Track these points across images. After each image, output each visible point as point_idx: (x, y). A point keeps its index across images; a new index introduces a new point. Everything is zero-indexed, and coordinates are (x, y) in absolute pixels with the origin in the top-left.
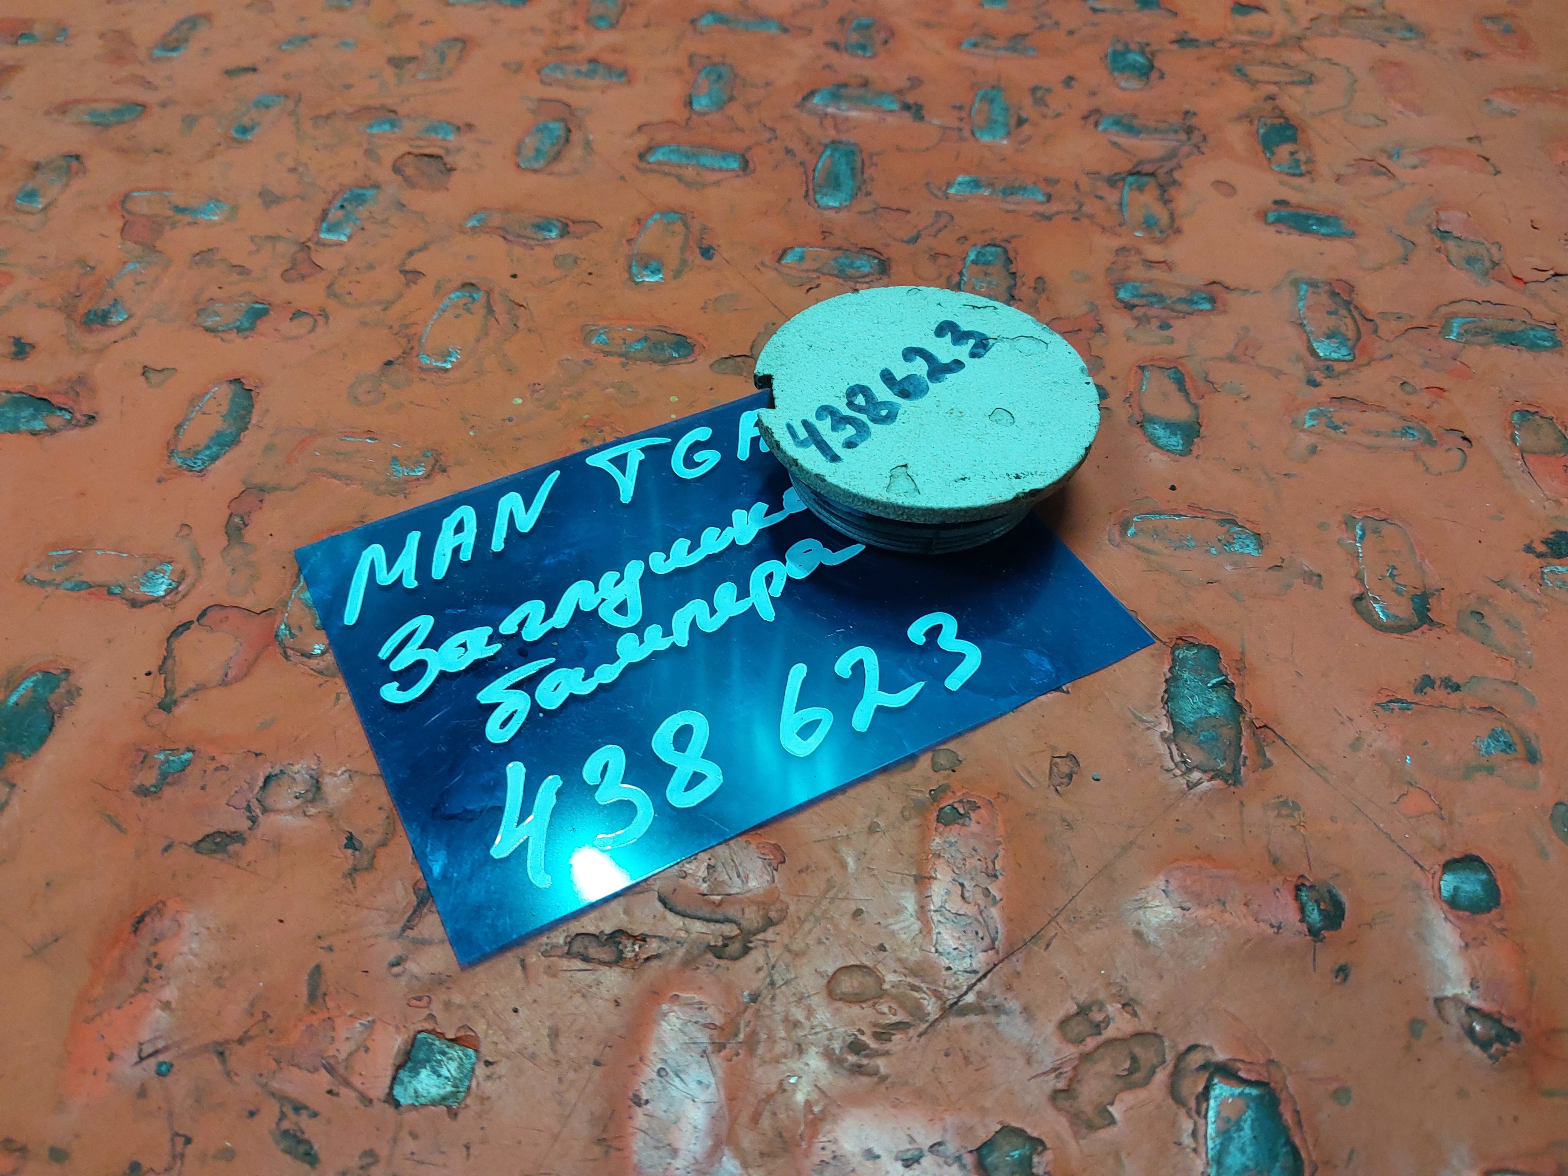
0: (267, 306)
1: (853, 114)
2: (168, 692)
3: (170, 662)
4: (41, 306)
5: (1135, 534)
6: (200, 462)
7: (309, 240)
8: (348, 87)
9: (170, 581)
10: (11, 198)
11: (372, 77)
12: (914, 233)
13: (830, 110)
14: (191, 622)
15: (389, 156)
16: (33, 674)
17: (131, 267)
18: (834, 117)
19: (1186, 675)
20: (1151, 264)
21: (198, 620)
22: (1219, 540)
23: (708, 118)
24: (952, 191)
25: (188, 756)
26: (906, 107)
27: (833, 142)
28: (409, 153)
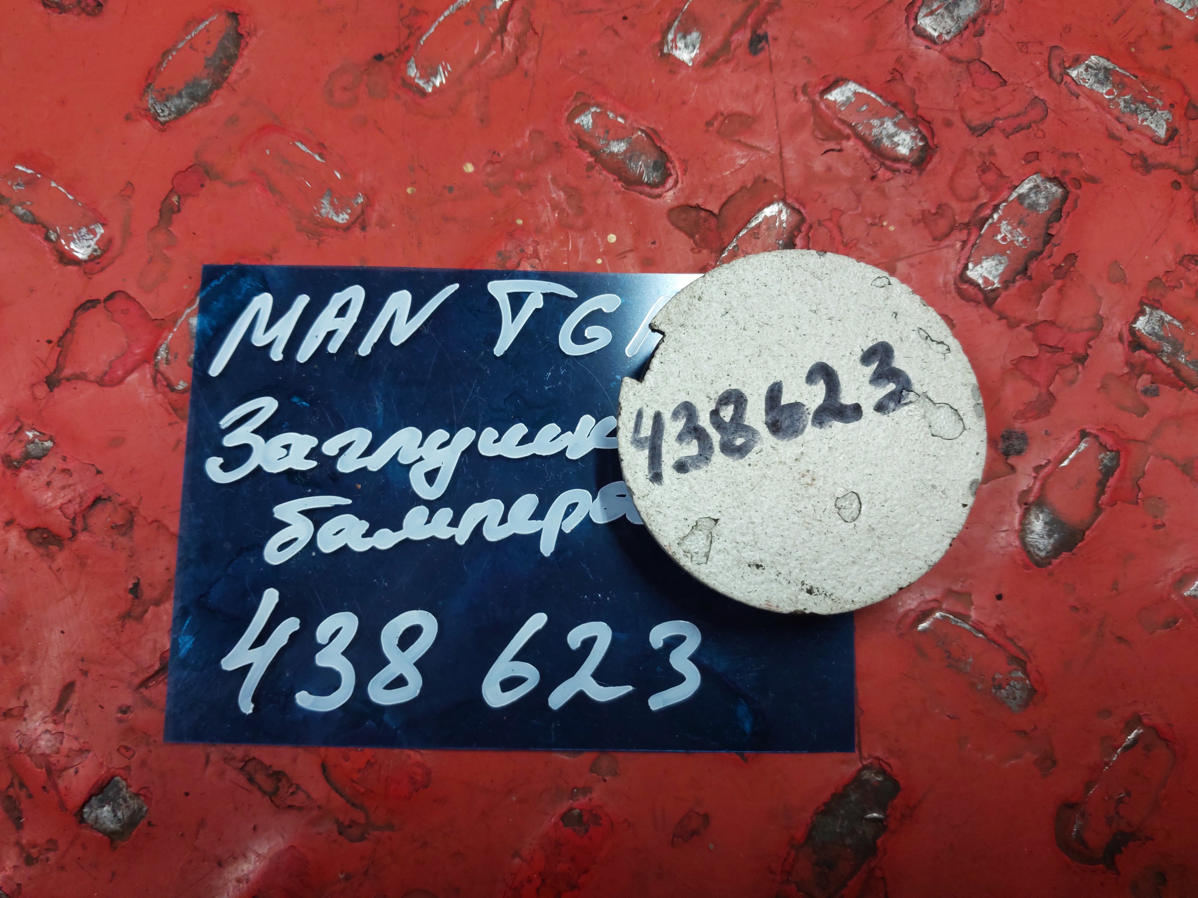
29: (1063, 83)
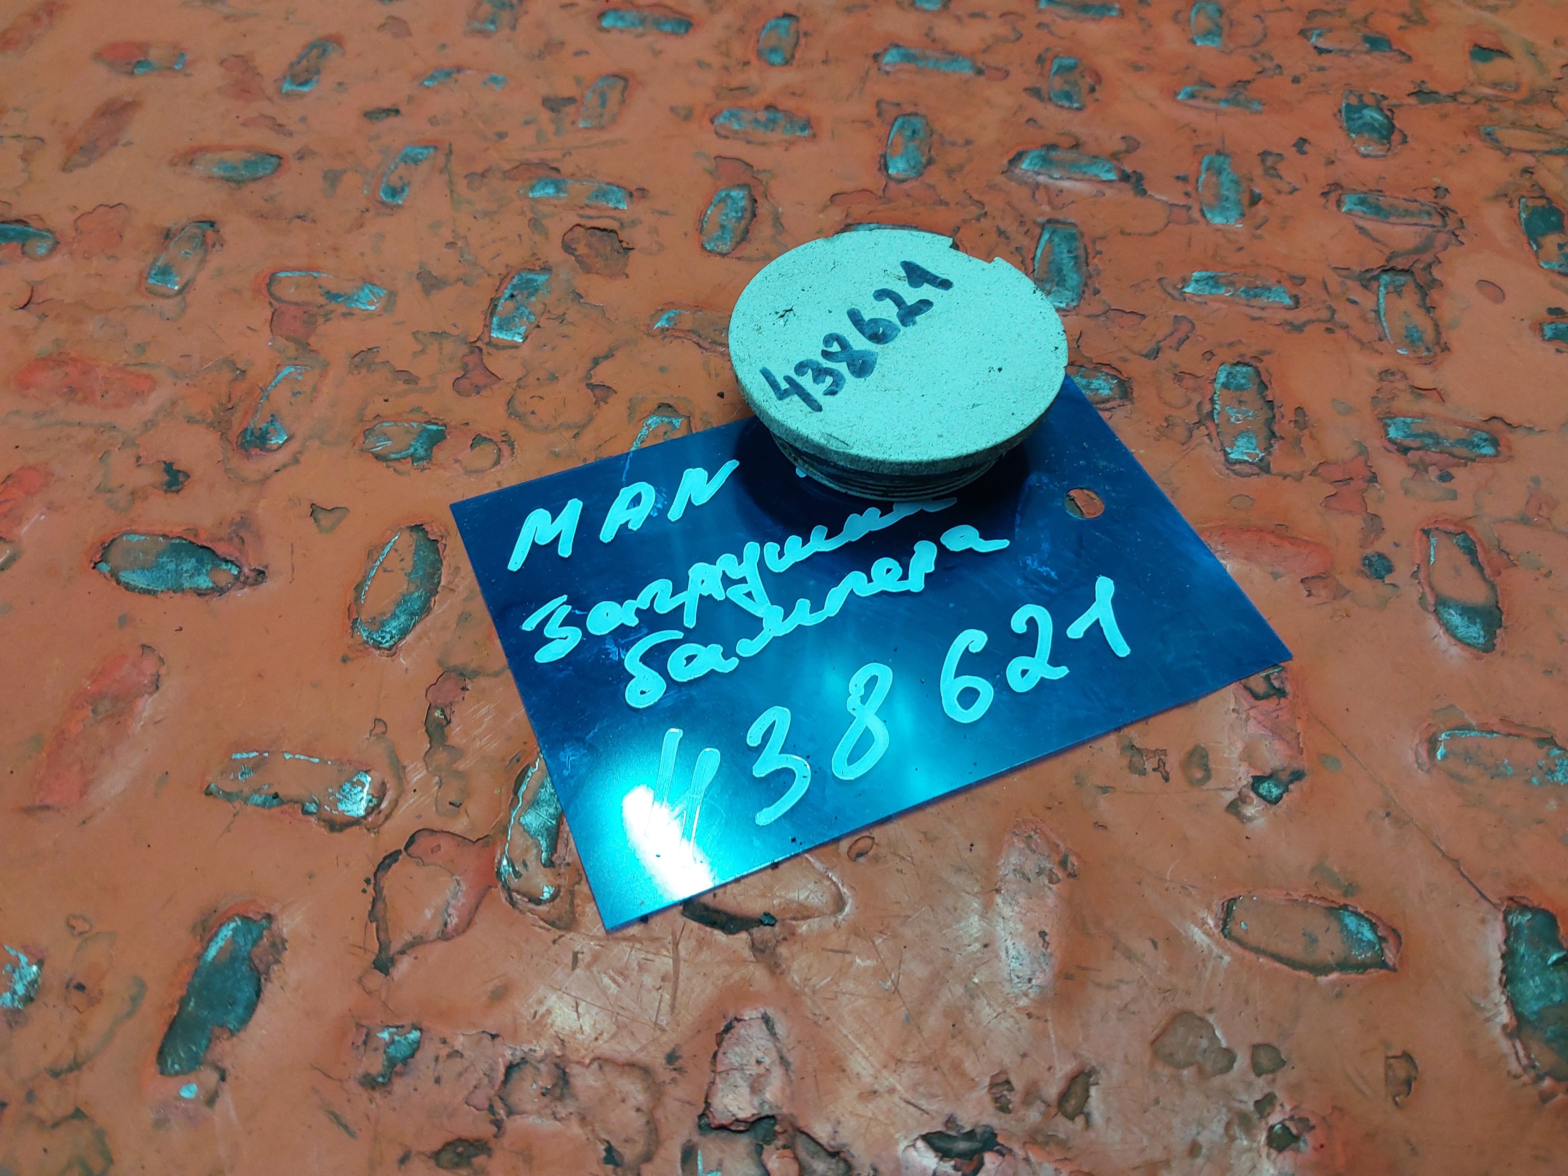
0: (443, 428)
1: (1066, 184)
2: (383, 947)
3: (380, 905)
4: (190, 420)
5: (1445, 757)
6: (388, 637)
7: (479, 339)
8: (501, 136)
9: (370, 797)
10: (143, 276)
11: (527, 123)
12: (1153, 345)
13: (1041, 179)
14: (398, 852)
15: (557, 228)
16: (231, 919)
17: (286, 371)
18: (1047, 187)
19: (1522, 949)
20: (1419, 392)
21: (406, 849)
22: (1541, 768)
23: (906, 186)
24: (1188, 290)
25: (414, 1035)
26: (1125, 177)
27: (1049, 221)
28: (579, 225)
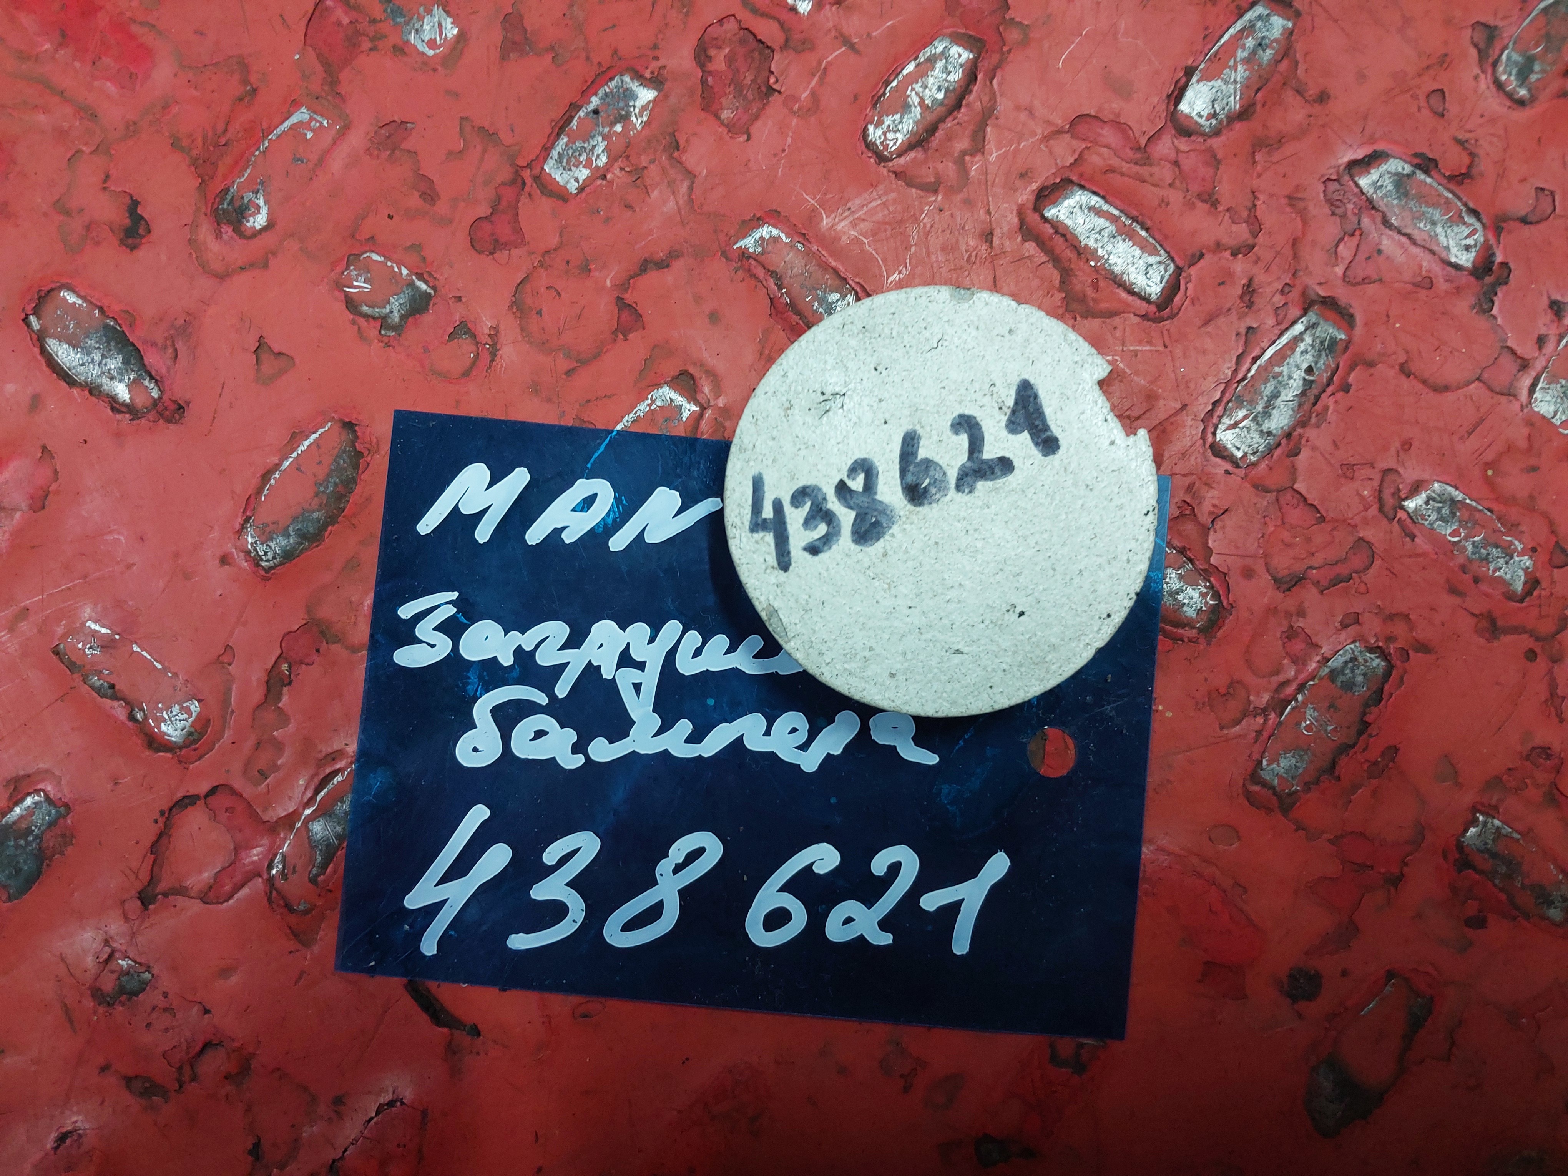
0: (432, 292)
2: (153, 879)
3: (164, 840)
7: (528, 166)
9: (192, 730)
14: (198, 797)
15: (704, 11)
16: (37, 791)
17: (301, 115)
21: (205, 797)
23: (1187, 142)
24: (1409, 506)
25: (147, 977)
26: (1483, 269)
27: (1325, 299)
29: (1396, 519)
